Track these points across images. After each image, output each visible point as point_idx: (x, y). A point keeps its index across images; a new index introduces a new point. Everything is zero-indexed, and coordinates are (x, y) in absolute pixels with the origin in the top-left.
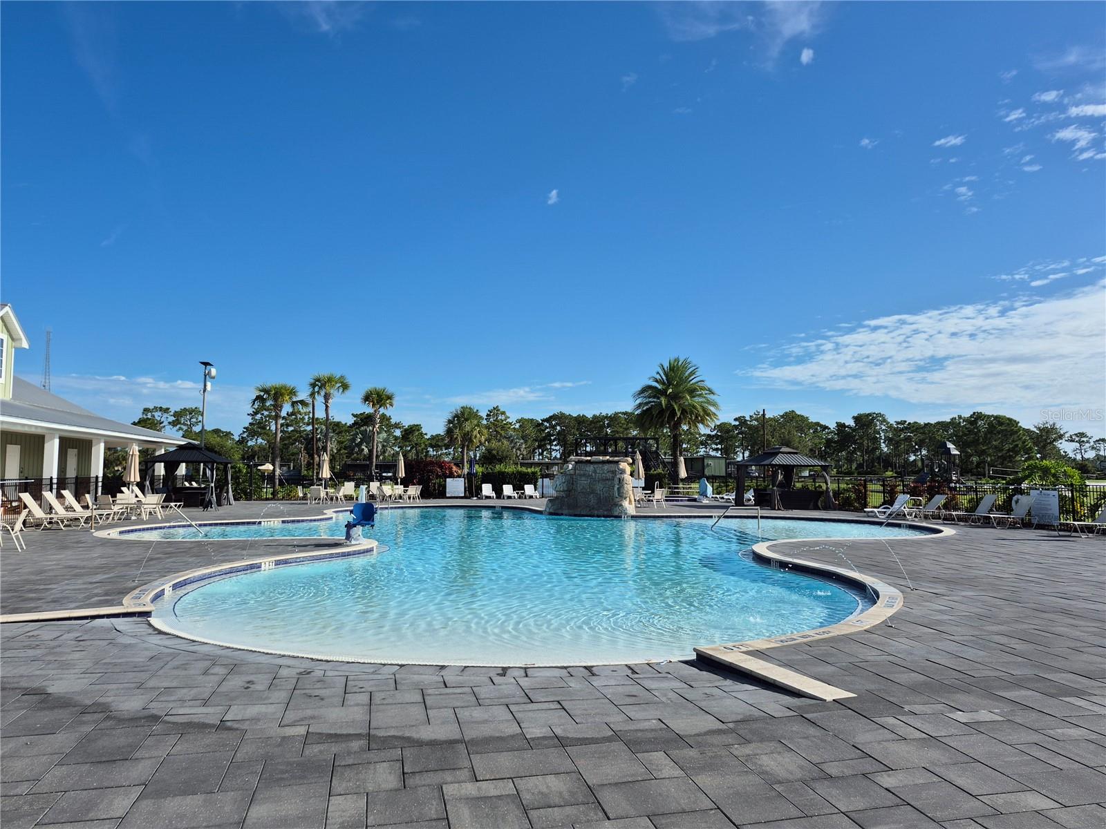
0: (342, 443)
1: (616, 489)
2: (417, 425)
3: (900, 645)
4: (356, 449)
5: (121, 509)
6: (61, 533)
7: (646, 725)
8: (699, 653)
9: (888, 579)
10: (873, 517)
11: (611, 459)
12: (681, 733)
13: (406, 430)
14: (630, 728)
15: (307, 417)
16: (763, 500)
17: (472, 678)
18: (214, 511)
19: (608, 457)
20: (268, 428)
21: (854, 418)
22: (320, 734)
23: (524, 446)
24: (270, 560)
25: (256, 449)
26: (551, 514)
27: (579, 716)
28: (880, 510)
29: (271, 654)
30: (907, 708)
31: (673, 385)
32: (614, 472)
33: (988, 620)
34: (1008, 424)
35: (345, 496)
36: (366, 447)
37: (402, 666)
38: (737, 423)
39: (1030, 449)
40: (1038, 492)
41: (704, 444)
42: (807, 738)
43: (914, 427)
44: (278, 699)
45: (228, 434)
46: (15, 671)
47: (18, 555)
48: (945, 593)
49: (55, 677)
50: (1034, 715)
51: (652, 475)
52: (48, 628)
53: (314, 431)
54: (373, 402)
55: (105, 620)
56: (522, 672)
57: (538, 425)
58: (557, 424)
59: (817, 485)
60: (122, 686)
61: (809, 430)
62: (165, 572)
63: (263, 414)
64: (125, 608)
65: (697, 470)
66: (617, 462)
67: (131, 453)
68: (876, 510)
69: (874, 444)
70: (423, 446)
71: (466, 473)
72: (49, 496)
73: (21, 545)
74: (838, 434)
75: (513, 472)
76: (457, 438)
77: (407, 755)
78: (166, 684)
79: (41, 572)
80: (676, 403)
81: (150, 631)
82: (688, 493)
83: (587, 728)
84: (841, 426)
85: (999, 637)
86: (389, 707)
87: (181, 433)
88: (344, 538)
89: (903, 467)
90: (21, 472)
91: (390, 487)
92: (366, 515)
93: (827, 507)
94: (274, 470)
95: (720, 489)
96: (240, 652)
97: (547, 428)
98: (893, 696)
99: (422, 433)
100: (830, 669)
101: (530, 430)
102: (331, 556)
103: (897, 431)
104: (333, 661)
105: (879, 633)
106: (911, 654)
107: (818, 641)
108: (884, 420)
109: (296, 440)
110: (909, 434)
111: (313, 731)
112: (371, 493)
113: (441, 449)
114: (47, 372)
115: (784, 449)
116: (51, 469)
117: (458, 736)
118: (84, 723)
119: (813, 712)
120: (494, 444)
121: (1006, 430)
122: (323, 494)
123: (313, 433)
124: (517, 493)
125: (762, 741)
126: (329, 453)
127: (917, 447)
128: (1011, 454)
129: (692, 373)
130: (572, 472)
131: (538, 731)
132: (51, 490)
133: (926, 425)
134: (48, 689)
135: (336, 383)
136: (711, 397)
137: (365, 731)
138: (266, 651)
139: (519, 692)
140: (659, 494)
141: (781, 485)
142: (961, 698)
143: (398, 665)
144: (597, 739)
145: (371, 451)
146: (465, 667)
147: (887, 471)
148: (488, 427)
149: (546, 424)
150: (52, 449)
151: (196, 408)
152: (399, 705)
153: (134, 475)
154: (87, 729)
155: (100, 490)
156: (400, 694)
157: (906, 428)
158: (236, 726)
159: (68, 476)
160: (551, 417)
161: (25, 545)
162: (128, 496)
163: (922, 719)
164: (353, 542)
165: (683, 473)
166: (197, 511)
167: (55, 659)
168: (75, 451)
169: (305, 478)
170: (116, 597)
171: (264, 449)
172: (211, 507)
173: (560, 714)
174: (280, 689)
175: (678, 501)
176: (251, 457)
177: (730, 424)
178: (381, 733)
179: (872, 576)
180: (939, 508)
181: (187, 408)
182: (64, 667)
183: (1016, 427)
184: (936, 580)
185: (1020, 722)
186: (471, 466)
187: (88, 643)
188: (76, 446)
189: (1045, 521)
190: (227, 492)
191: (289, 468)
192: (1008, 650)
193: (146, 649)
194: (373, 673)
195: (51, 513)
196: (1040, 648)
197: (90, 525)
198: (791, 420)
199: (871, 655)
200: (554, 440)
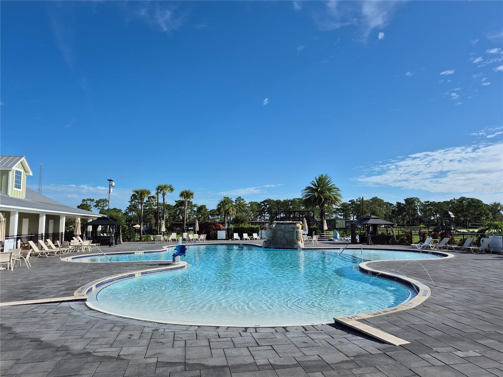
0: (171, 214)
1: (295, 236)
2: (204, 205)
3: (430, 316)
4: (177, 217)
5: (73, 247)
6: (46, 259)
7: (312, 358)
8: (336, 320)
9: (423, 281)
10: (415, 248)
11: (292, 222)
12: (329, 362)
13: (199, 208)
14: (305, 360)
15: (155, 203)
16: (364, 240)
17: (231, 333)
18: (114, 248)
19: (291, 221)
20: (138, 207)
21: (405, 200)
22: (163, 362)
23: (252, 214)
24: (139, 272)
25: (132, 217)
26: (265, 248)
27: (281, 353)
28: (418, 245)
29: (140, 320)
30: (434, 349)
31: (320, 187)
32: (294, 228)
33: (471, 302)
34: (477, 202)
35: (172, 239)
36: (181, 216)
37: (199, 326)
38: (350, 203)
39: (488, 214)
40: (493, 236)
41: (335, 212)
42: (387, 365)
43: (433, 204)
44: (144, 344)
45: (120, 211)
46: (27, 329)
47: (28, 270)
48: (450, 288)
49: (44, 332)
50: (495, 353)
51: (311, 228)
52: (41, 307)
53: (158, 208)
54: (184, 196)
55: (66, 303)
56: (254, 330)
57: (259, 205)
58: (267, 204)
59: (388, 233)
60: (74, 337)
61: (384, 206)
62: (93, 279)
63: (135, 201)
64: (75, 297)
65: (332, 225)
66: (295, 224)
67: (77, 222)
68: (416, 245)
69: (414, 212)
70: (207, 215)
71: (226, 228)
72: (41, 242)
73: (29, 265)
74: (397, 208)
75: (248, 228)
76: (222, 212)
77: (202, 373)
78: (94, 336)
79: (38, 279)
80: (322, 195)
81: (86, 308)
82: (328, 237)
83: (285, 360)
84: (399, 204)
85: (476, 311)
86: (194, 348)
87: (99, 210)
88: (172, 261)
89: (428, 222)
90: (29, 231)
91: (192, 235)
92: (182, 250)
93: (393, 243)
94: (140, 228)
95: (343, 235)
96: (126, 319)
97: (263, 206)
98: (427, 343)
99: (206, 209)
100: (398, 329)
101: (255, 207)
102: (166, 270)
103: (425, 206)
104: (168, 324)
105: (420, 309)
106: (435, 320)
107: (391, 314)
108: (419, 201)
109: (150, 213)
110: (431, 207)
111: (160, 361)
112: (183, 238)
113: (215, 216)
114: (40, 184)
115: (373, 217)
116: (42, 230)
117: (225, 364)
118: (57, 356)
119: (390, 352)
120: (239, 214)
121: (476, 205)
122: (162, 239)
123: (158, 210)
124: (250, 237)
125: (367, 366)
126: (165, 220)
127: (434, 213)
128: (479, 216)
129: (329, 182)
130: (275, 228)
131: (263, 361)
132: (42, 239)
133: (439, 203)
134: (41, 338)
135: (168, 188)
136: (338, 192)
137: (183, 361)
138: (138, 319)
139: (253, 341)
140: (315, 238)
141: (372, 233)
142: (459, 344)
143: (197, 326)
144: (290, 365)
145: (183, 218)
146: (228, 327)
147: (421, 224)
148: (236, 206)
149: (262, 204)
150: (43, 221)
151: (106, 199)
152: (198, 347)
153: (79, 232)
154: (59, 359)
155: (63, 238)
156: (198, 341)
157: (429, 204)
158: (125, 358)
159: (50, 232)
160: (264, 201)
161: (31, 265)
162: (76, 241)
163: (442, 355)
164: (176, 263)
165: (326, 227)
166: (106, 248)
167: (44, 323)
168: (53, 220)
169: (154, 230)
170: (71, 292)
171: (136, 217)
172: (113, 245)
173: (272, 352)
174: (144, 339)
175: (323, 240)
176: (130, 221)
177: (347, 203)
178: (190, 362)
179: (415, 279)
180: (446, 244)
181: (102, 199)
182: (48, 327)
183: (481, 204)
184: (446, 281)
185: (489, 357)
186: (228, 225)
187: (59, 315)
188: (53, 219)
189: (497, 250)
190: (120, 238)
191: (147, 226)
192: (481, 318)
193: (85, 318)
194: (186, 330)
195: (42, 250)
196: (497, 317)
197: (59, 255)
198: (376, 202)
199: (416, 321)
200: (266, 211)
